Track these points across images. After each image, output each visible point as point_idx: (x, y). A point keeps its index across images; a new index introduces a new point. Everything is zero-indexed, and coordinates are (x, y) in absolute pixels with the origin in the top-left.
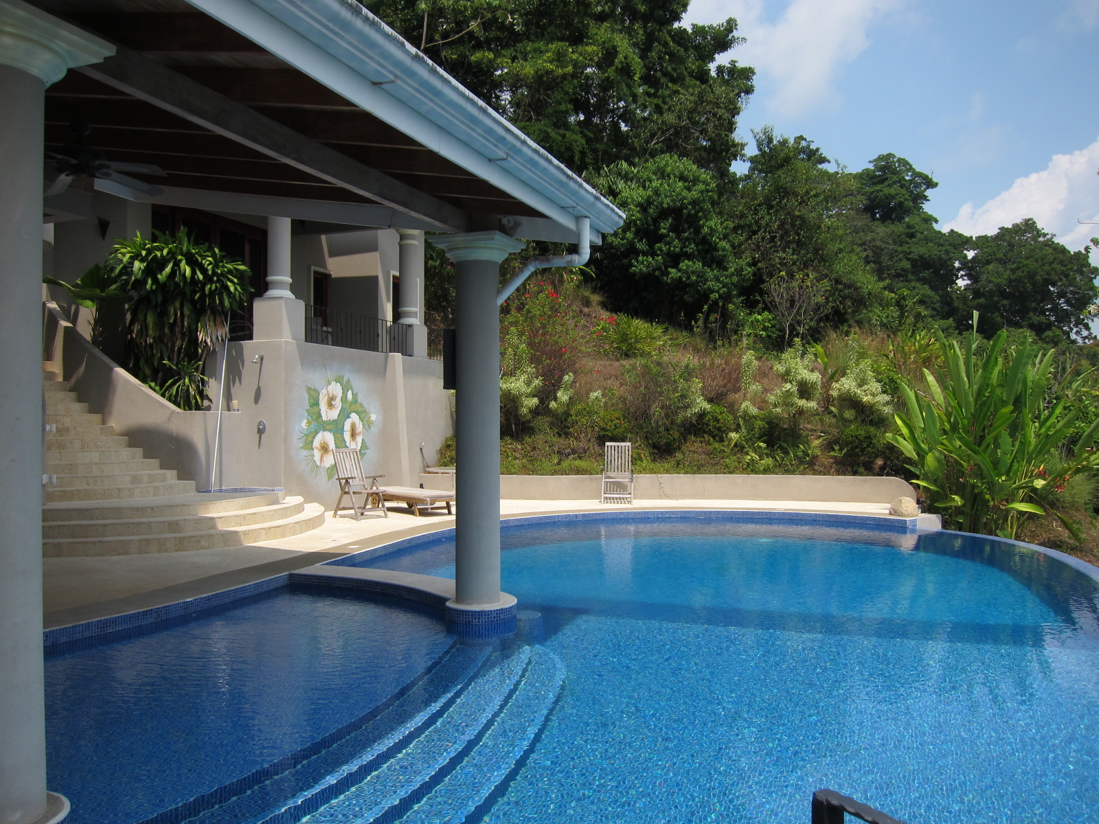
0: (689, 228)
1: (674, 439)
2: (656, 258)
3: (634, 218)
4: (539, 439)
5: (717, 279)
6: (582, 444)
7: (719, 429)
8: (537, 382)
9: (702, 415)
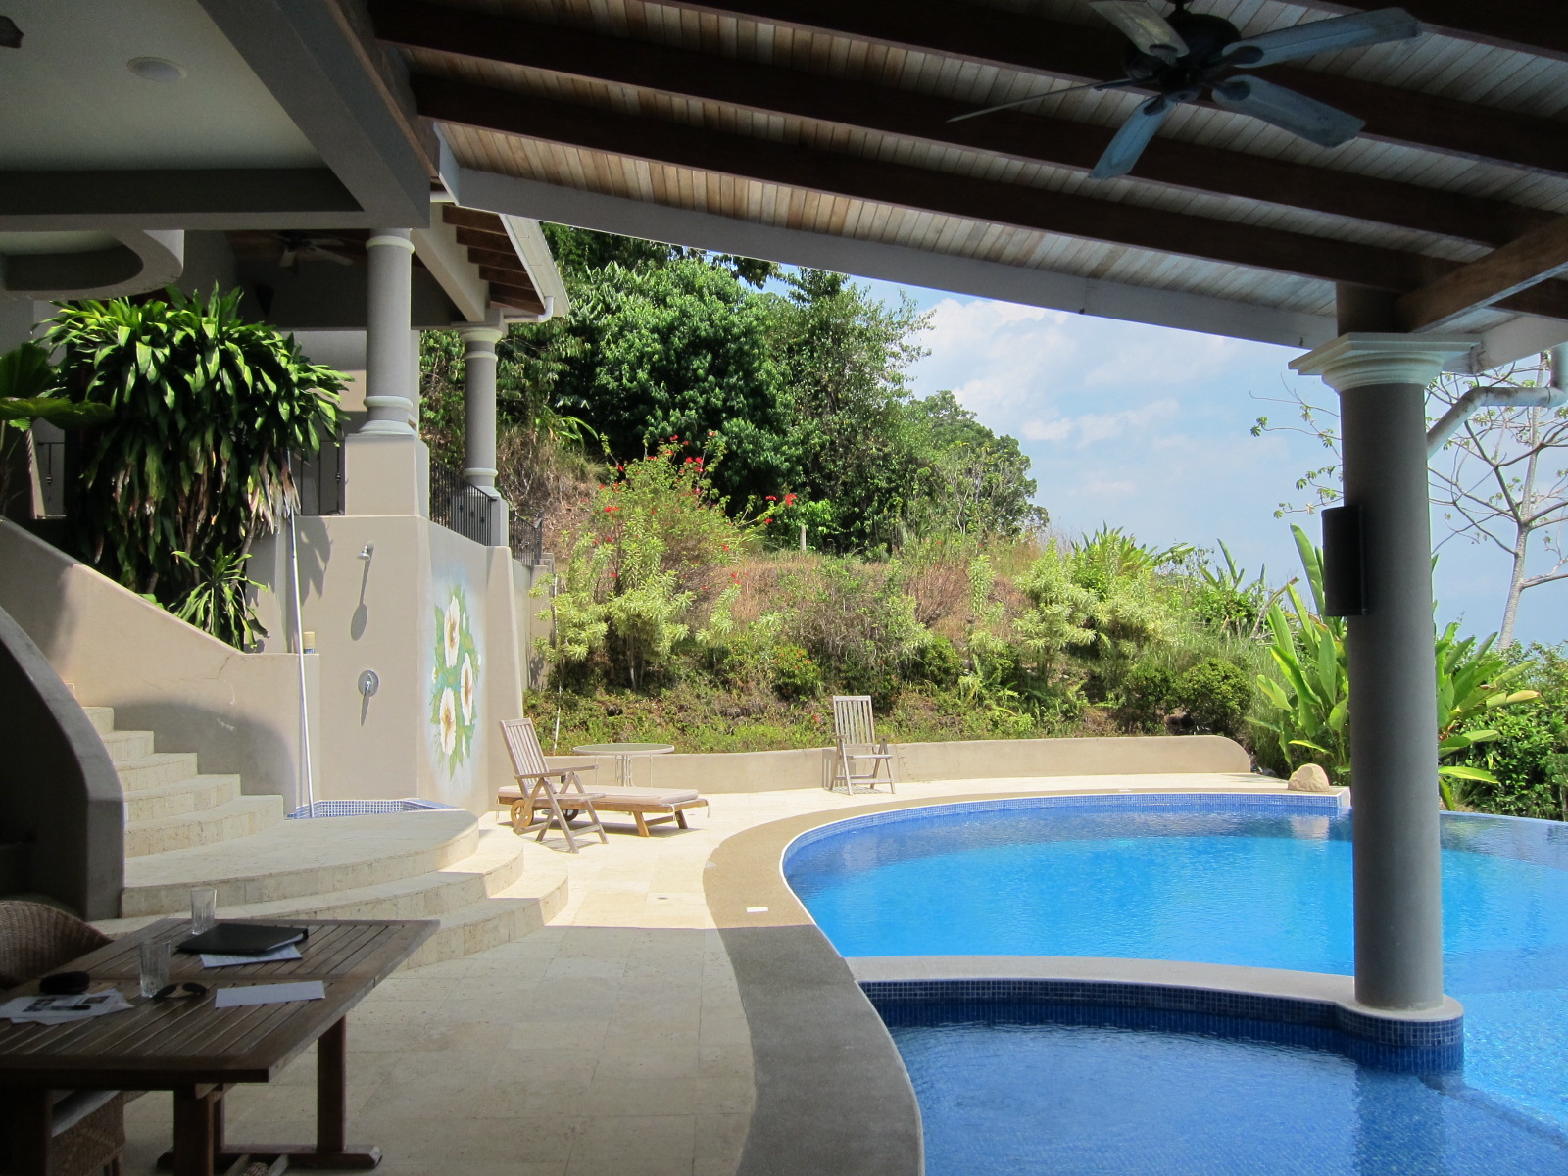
0: (736, 373)
1: (892, 688)
2: (687, 412)
3: (649, 349)
4: (683, 691)
5: (776, 449)
6: (756, 698)
7: (946, 672)
8: (684, 599)
9: (922, 651)
